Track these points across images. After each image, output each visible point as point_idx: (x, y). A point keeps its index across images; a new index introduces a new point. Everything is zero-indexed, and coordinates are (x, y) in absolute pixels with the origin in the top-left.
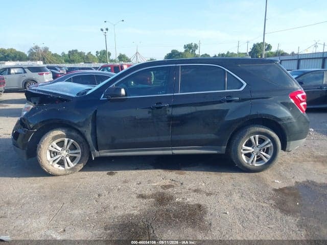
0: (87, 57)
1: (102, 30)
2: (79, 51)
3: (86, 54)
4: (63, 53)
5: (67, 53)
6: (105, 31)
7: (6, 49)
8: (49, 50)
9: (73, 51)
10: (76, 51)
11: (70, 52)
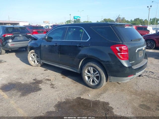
0: (144, 22)
1: (148, 7)
2: (140, 19)
3: (143, 20)
4: (131, 20)
5: (133, 20)
6: (149, 7)
7: (107, 19)
8: (125, 19)
9: (137, 19)
10: (138, 19)
11: (135, 19)
